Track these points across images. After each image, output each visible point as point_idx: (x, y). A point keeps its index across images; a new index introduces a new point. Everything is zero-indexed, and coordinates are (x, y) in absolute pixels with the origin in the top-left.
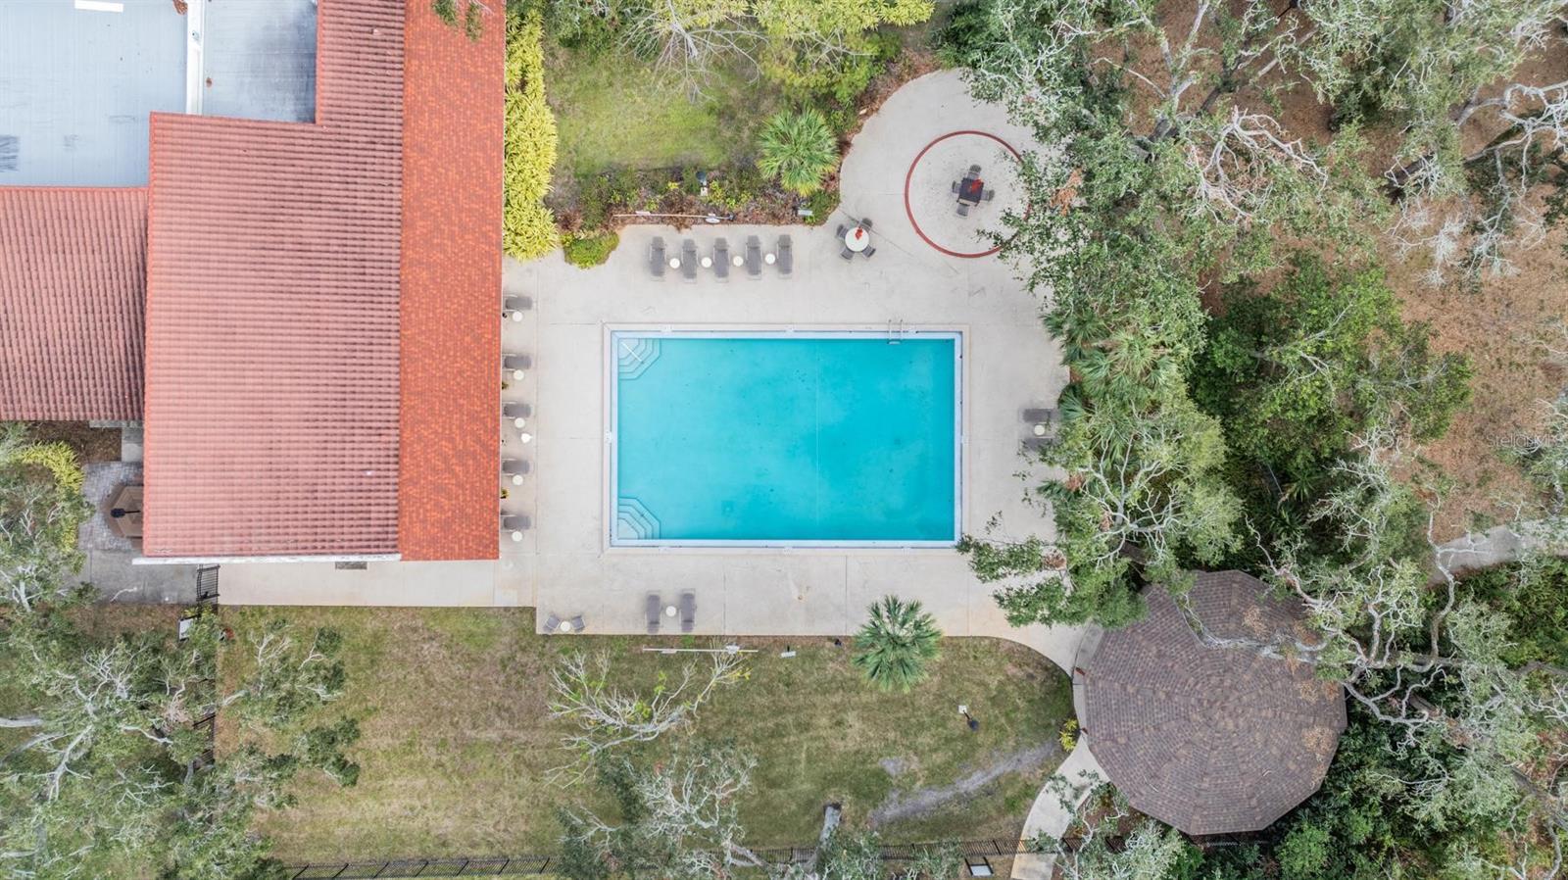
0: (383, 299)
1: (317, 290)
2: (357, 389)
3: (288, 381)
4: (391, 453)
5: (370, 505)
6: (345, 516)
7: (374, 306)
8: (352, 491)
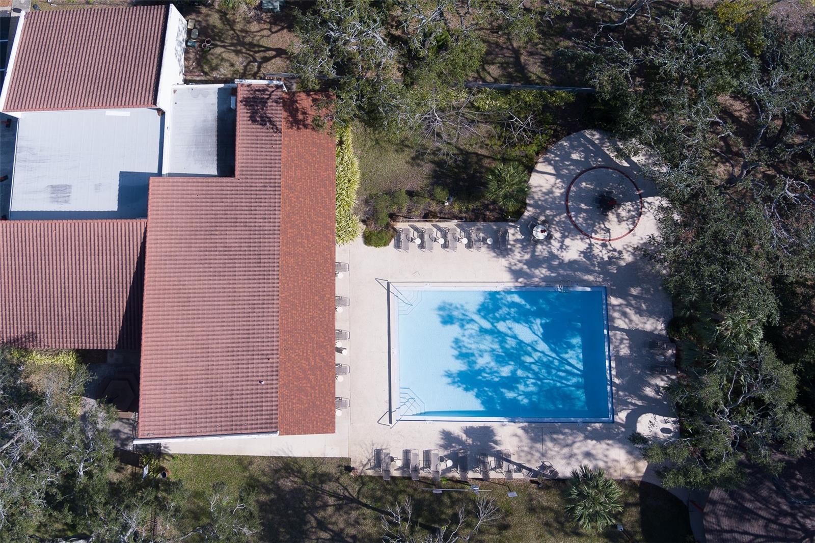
0: (270, 277)
1: (234, 273)
2: (255, 331)
3: (218, 328)
4: (274, 369)
5: (262, 402)
6: (248, 409)
7: (266, 281)
8: (252, 394)
